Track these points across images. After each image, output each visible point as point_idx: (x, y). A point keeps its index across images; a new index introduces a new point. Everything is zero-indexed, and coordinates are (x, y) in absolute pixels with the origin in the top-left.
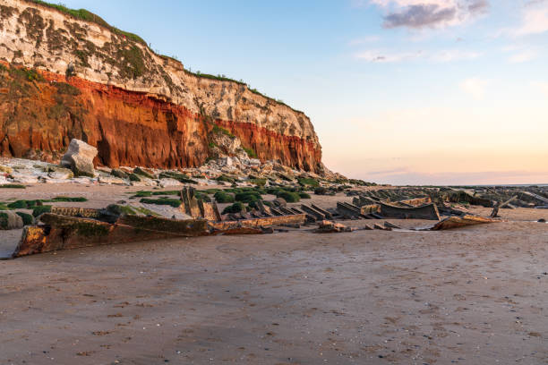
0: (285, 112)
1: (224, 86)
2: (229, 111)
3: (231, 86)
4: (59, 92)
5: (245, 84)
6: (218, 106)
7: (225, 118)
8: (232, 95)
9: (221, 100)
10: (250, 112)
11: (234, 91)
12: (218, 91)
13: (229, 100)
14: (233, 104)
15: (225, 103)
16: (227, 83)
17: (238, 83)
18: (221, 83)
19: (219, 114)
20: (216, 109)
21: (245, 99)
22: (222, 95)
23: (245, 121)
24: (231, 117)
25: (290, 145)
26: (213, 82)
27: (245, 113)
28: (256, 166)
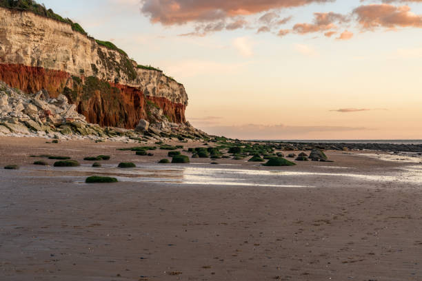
0: (175, 86)
1: (151, 74)
2: (154, 90)
3: (155, 73)
4: (114, 92)
5: (162, 71)
6: (147, 86)
7: (151, 95)
8: (155, 80)
9: (150, 83)
10: (164, 90)
11: (156, 77)
12: (147, 76)
13: (154, 83)
14: (155, 85)
15: (151, 85)
16: (153, 71)
17: (158, 71)
18: (149, 71)
19: (149, 93)
20: (146, 89)
21: (162, 82)
22: (150, 79)
23: (161, 96)
24: (155, 94)
25: (176, 110)
26: (144, 71)
27: (160, 90)
28: (177, 128)
